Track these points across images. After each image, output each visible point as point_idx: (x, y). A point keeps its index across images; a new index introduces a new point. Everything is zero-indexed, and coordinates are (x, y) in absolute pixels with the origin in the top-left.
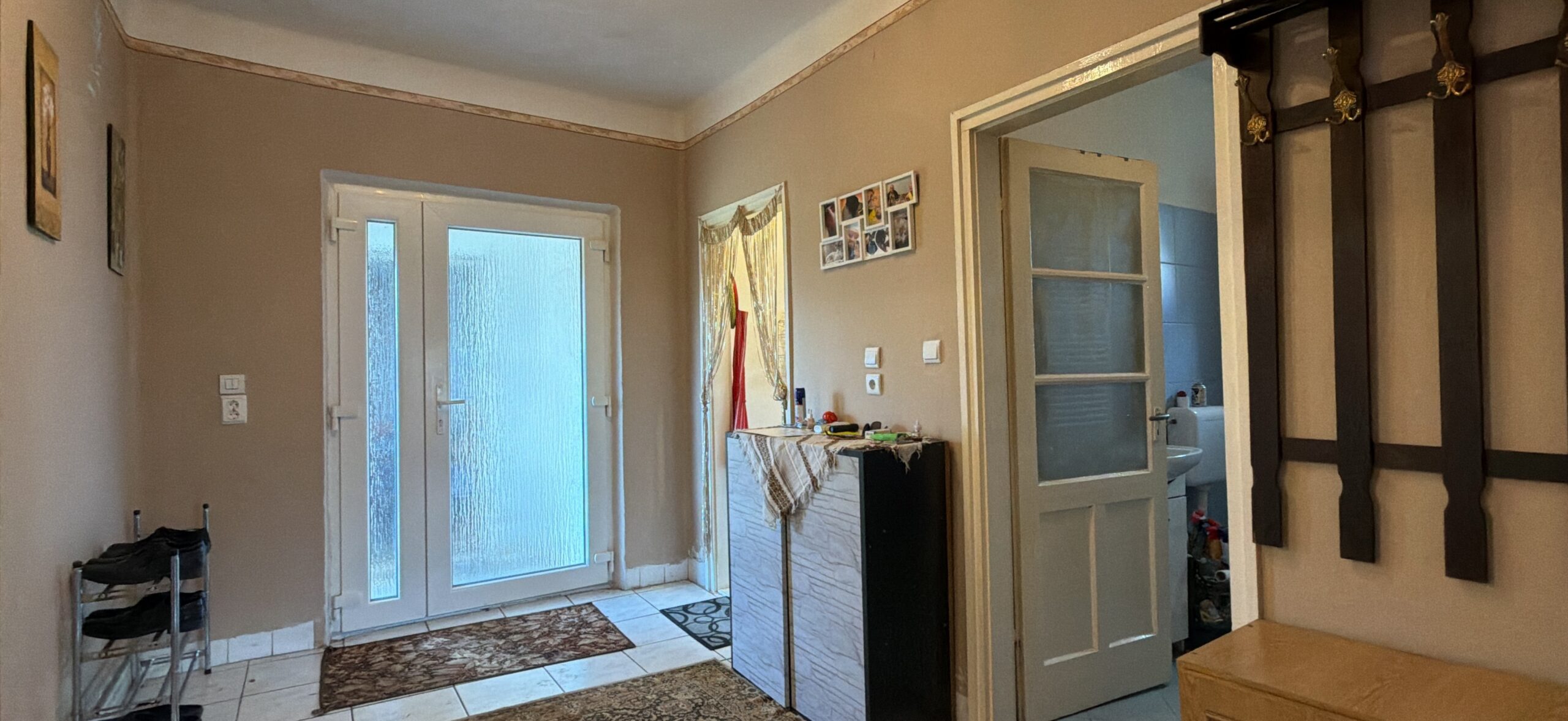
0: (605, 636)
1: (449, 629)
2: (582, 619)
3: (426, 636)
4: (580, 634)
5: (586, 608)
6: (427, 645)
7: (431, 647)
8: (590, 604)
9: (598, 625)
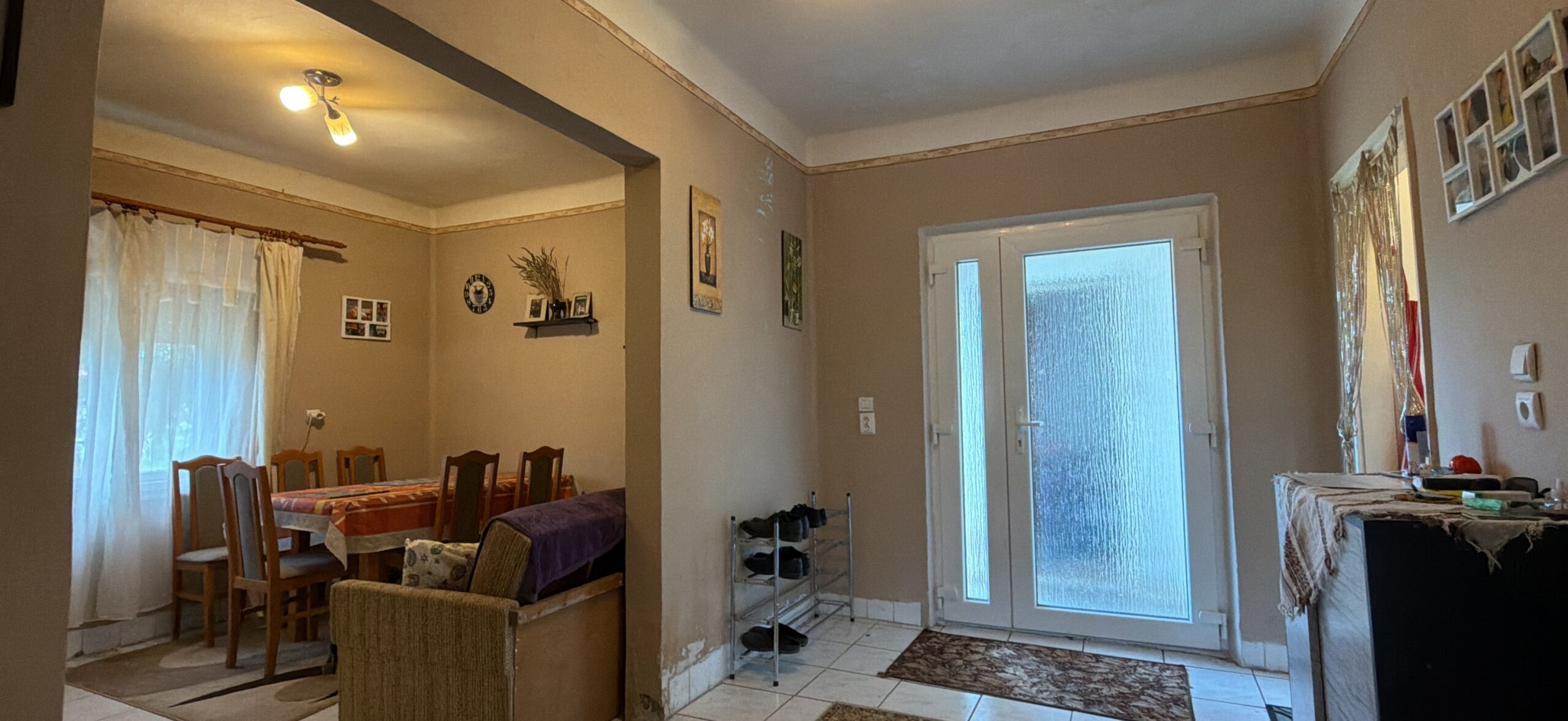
0: (1168, 707)
1: (1024, 645)
2: (1158, 680)
3: (999, 644)
4: (1143, 693)
5: (1172, 670)
6: (995, 653)
7: (996, 655)
8: (1182, 667)
9: (1171, 693)
